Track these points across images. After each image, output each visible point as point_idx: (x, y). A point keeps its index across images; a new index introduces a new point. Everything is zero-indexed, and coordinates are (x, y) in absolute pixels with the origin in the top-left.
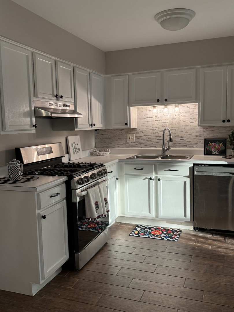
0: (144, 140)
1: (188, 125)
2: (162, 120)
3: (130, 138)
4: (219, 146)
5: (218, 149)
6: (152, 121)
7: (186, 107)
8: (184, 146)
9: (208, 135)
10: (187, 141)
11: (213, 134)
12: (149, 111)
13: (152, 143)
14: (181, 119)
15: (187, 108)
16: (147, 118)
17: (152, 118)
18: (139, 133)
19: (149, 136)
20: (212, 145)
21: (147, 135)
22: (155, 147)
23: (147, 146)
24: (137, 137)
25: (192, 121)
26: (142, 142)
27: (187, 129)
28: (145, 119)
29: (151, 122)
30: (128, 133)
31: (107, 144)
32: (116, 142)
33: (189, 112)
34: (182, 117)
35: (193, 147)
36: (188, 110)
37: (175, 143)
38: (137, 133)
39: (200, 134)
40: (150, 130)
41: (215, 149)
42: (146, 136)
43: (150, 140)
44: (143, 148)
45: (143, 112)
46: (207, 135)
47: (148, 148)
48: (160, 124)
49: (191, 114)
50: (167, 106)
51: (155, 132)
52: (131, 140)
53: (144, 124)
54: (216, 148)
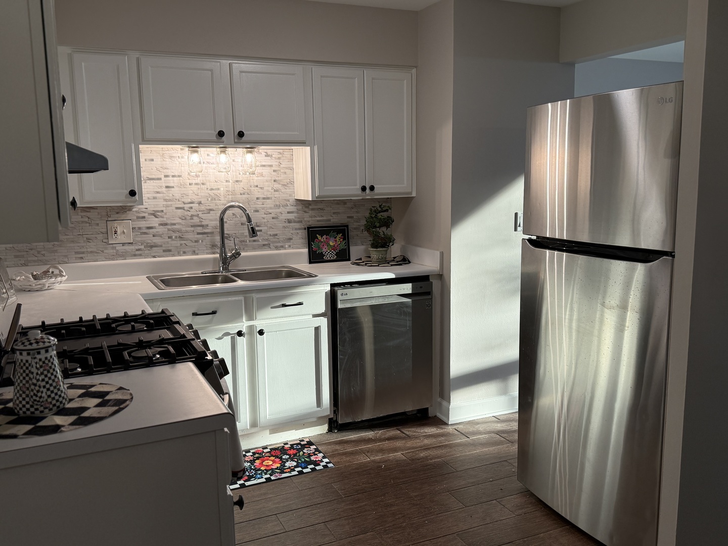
0: (160, 236)
1: (269, 196)
2: (208, 184)
3: (119, 232)
4: (336, 241)
5: (334, 248)
6: (182, 185)
7: (263, 153)
8: (264, 245)
9: (313, 219)
10: (269, 233)
11: (322, 216)
12: (171, 157)
13: (183, 242)
14: (255, 181)
15: (266, 156)
16: (166, 176)
17: (179, 176)
18: (144, 217)
19: (174, 224)
20: (322, 240)
21: (169, 222)
22: (194, 253)
23: (170, 251)
24: (140, 228)
25: (276, 186)
26: (154, 241)
27: (268, 206)
28: (160, 179)
29: (176, 189)
30: (109, 219)
31: (39, 252)
32: (72, 245)
33: (271, 166)
34: (256, 178)
35: (282, 247)
36: (268, 161)
37: (243, 239)
38: (138, 218)
39: (295, 218)
40: (177, 208)
41: (329, 250)
42: (166, 224)
43: (178, 234)
44: (159, 257)
45: (152, 160)
46: (310, 219)
47: (173, 255)
48: (203, 194)
49: (274, 171)
50: (227, 149)
51: (189, 214)
52: (121, 238)
53: (158, 192)
54: (331, 246)
